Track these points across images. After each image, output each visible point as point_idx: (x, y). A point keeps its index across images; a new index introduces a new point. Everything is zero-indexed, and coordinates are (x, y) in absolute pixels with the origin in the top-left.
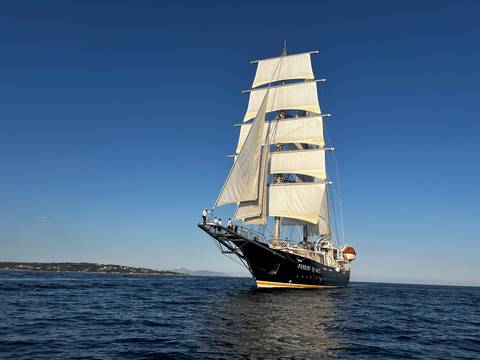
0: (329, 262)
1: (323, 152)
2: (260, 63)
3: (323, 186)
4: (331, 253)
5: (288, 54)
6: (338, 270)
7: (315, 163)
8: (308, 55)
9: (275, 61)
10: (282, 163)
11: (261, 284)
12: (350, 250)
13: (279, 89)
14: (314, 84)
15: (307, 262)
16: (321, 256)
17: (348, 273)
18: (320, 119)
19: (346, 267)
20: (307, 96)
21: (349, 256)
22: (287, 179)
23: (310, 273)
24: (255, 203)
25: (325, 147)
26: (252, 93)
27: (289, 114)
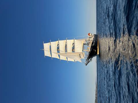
0: (92, 39)
1: (67, 40)
2: (45, 55)
3: (75, 40)
4: (90, 39)
5: (44, 49)
6: (94, 37)
7: (70, 42)
8: (44, 44)
9: (45, 51)
10: (69, 49)
11: (98, 53)
12: (89, 34)
13: (52, 51)
14: (51, 42)
15: (93, 43)
16: (91, 41)
17: (94, 35)
18: (59, 41)
19: (93, 35)
20: (54, 44)
21: (90, 34)
22: (73, 48)
23: (95, 43)
24: (80, 55)
25: (66, 40)
26: (52, 57)
27: (58, 48)
